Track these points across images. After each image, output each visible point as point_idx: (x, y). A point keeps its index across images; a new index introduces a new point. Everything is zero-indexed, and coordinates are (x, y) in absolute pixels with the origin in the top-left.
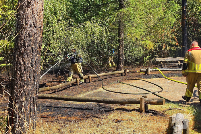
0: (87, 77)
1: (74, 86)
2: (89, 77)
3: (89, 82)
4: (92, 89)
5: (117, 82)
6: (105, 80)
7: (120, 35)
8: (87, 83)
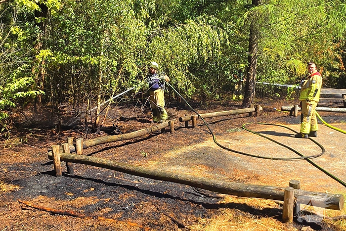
0: (190, 118)
1: (165, 133)
2: (192, 118)
3: (193, 127)
4: (194, 140)
5: (240, 129)
6: (220, 123)
7: (251, 49)
8: (188, 128)
